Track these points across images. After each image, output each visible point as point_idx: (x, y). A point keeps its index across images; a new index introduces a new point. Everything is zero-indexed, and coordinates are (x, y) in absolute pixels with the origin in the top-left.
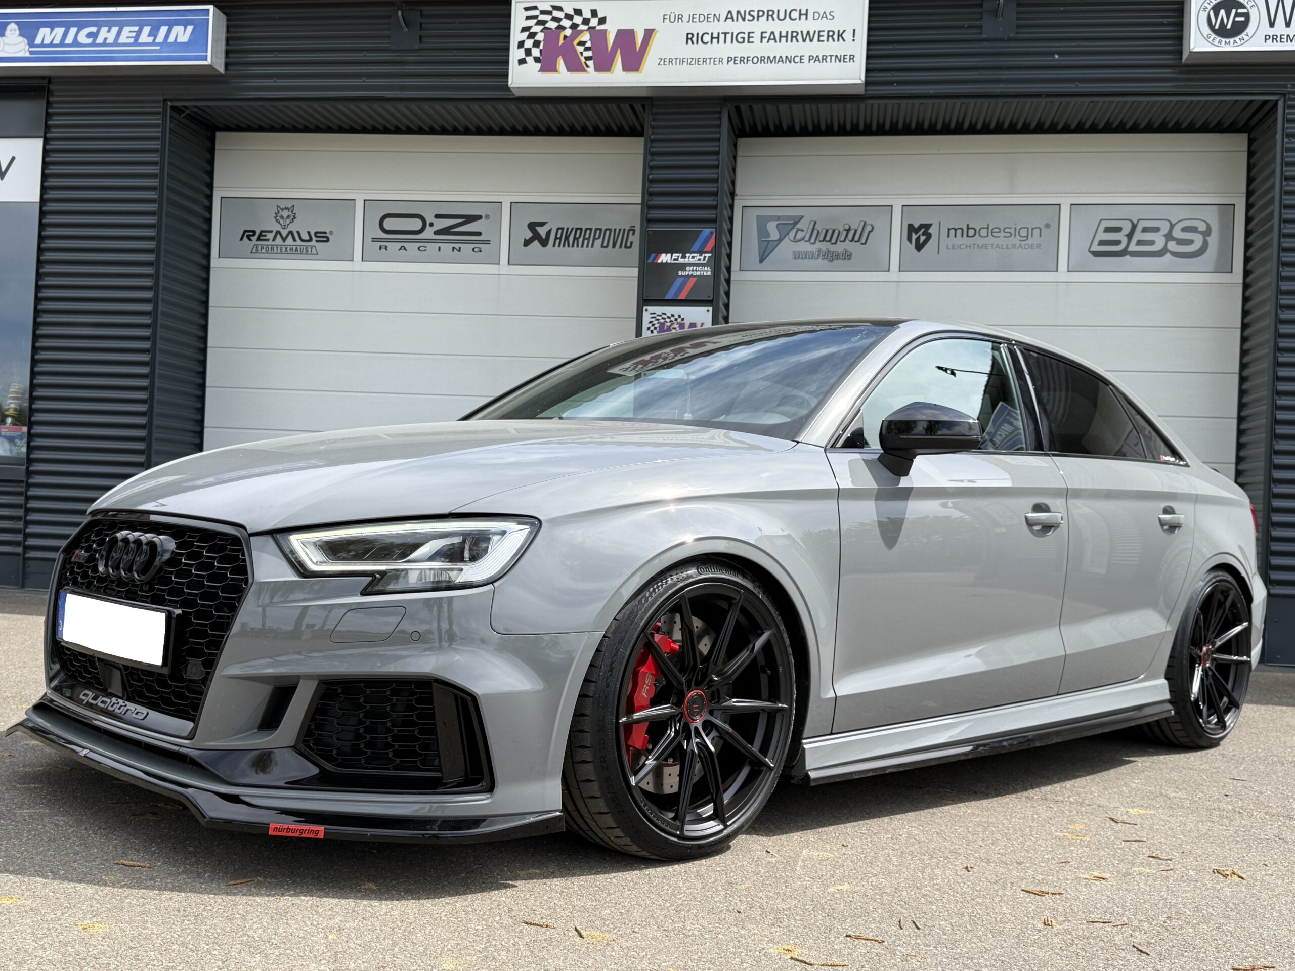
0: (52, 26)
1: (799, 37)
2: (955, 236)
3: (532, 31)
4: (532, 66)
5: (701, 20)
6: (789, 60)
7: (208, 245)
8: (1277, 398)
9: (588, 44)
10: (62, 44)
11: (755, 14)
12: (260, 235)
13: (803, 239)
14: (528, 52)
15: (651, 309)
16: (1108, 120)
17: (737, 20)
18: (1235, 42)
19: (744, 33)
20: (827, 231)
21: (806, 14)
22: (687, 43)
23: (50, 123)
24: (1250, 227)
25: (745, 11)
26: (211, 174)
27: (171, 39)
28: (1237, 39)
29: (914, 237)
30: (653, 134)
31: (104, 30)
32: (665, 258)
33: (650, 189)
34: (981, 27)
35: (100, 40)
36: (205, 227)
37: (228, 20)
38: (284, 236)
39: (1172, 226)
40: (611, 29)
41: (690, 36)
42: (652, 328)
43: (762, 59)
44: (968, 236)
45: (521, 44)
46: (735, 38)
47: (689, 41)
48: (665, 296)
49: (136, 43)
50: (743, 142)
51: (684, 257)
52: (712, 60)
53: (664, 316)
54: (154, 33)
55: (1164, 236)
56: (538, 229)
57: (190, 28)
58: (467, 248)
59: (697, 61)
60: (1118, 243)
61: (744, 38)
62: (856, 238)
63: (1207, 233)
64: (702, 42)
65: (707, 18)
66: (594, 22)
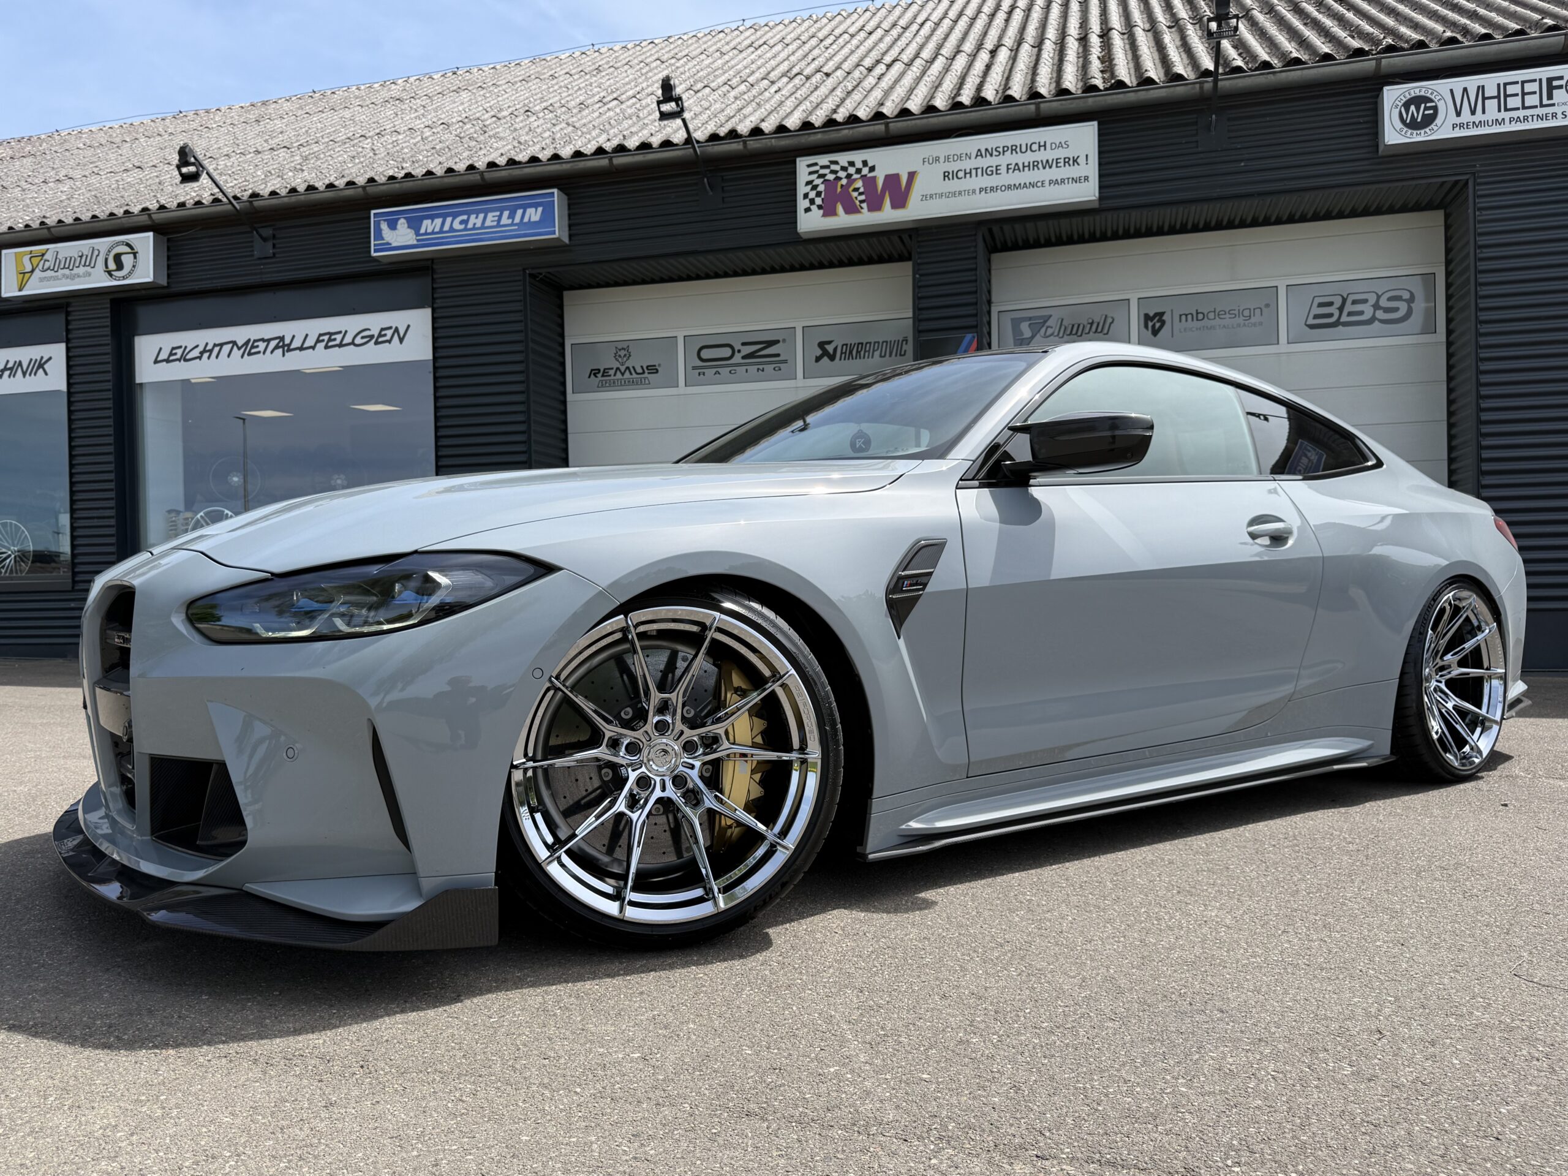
0: (432, 218)
1: (1040, 166)
2: (1186, 320)
3: (814, 183)
4: (816, 212)
5: (955, 159)
6: (1033, 185)
7: (564, 384)
8: (1480, 439)
9: (862, 190)
10: (441, 231)
11: (1001, 150)
12: (604, 372)
13: (1052, 334)
14: (812, 202)
16: (1315, 211)
17: (986, 156)
18: (1425, 132)
19: (992, 167)
20: (1073, 326)
21: (1045, 146)
22: (944, 179)
23: (435, 296)
24: (1450, 292)
25: (992, 149)
26: (562, 326)
27: (526, 220)
28: (1427, 130)
29: (1150, 324)
30: (919, 258)
31: (473, 217)
33: (920, 306)
34: (1197, 142)
35: (470, 226)
36: (561, 369)
37: (569, 199)
38: (623, 371)
39: (1379, 297)
40: (880, 175)
41: (947, 174)
43: (1009, 187)
44: (1197, 320)
45: (806, 196)
46: (986, 172)
47: (946, 178)
49: (498, 225)
50: (995, 257)
52: (968, 192)
54: (512, 216)
55: (1373, 306)
56: (827, 347)
57: (540, 209)
58: (769, 368)
59: (954, 194)
60: (1331, 315)
61: (992, 171)
62: (1099, 330)
63: (1412, 299)
64: (957, 178)
65: (960, 157)
66: (865, 171)
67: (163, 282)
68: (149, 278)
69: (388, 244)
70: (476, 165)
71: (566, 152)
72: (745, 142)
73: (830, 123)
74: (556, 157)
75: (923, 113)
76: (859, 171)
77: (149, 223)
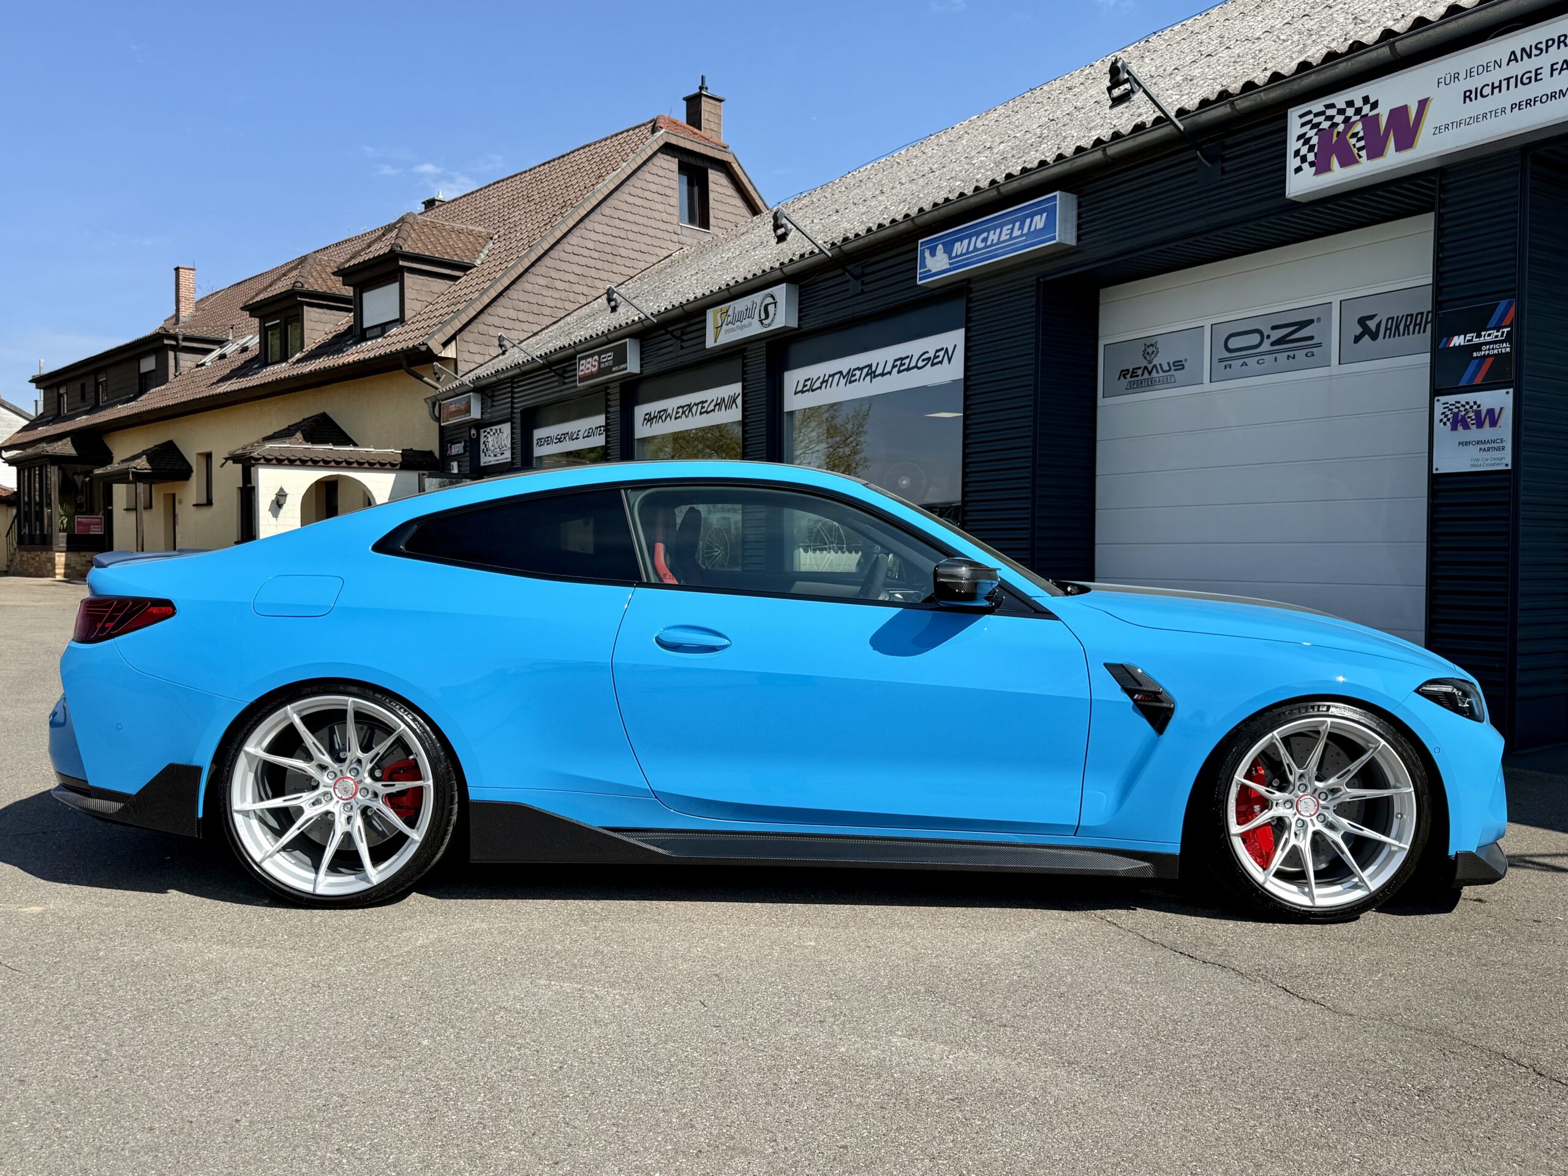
0: (961, 240)
3: (1307, 137)
4: (1308, 171)
5: (1479, 72)
7: (1095, 390)
9: (1361, 134)
10: (968, 252)
11: (1543, 45)
12: (1133, 372)
14: (1304, 159)
15: (1443, 399)
17: (1522, 60)
19: (1530, 72)
22: (1465, 102)
25: (1531, 46)
26: (1095, 329)
27: (1032, 229)
31: (991, 233)
32: (1458, 341)
35: (989, 243)
37: (1079, 198)
38: (1150, 369)
40: (1383, 112)
41: (1468, 94)
42: (1445, 420)
43: (1553, 96)
45: (1297, 153)
46: (1520, 81)
47: (1467, 99)
48: (1459, 382)
49: (1011, 239)
51: (1479, 336)
52: (1493, 113)
53: (1459, 405)
54: (1021, 228)
56: (1368, 322)
57: (1045, 215)
58: (1300, 355)
59: (1476, 119)
61: (1530, 78)
64: (1482, 96)
65: (1486, 68)
66: (1366, 109)
67: (794, 324)
68: (782, 325)
69: (930, 271)
70: (998, 179)
71: (1069, 152)
72: (1232, 103)
73: (1331, 57)
74: (1060, 157)
75: (1442, 17)
76: (1358, 111)
77: (783, 276)
